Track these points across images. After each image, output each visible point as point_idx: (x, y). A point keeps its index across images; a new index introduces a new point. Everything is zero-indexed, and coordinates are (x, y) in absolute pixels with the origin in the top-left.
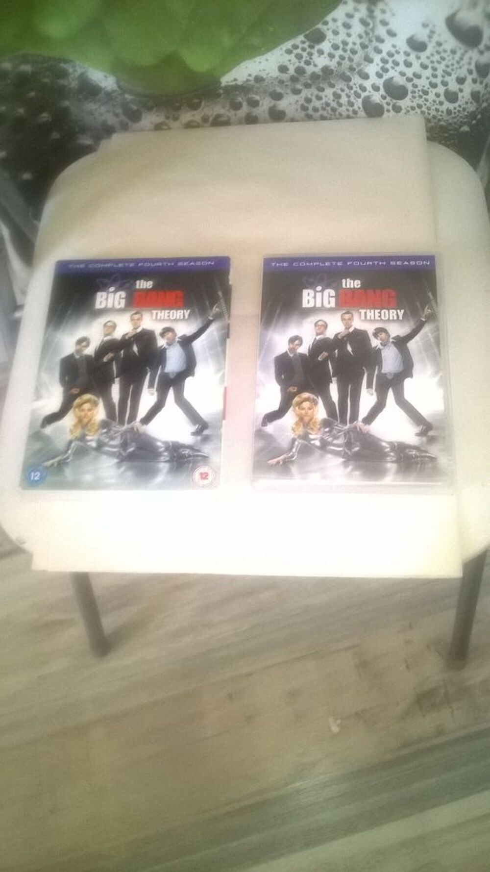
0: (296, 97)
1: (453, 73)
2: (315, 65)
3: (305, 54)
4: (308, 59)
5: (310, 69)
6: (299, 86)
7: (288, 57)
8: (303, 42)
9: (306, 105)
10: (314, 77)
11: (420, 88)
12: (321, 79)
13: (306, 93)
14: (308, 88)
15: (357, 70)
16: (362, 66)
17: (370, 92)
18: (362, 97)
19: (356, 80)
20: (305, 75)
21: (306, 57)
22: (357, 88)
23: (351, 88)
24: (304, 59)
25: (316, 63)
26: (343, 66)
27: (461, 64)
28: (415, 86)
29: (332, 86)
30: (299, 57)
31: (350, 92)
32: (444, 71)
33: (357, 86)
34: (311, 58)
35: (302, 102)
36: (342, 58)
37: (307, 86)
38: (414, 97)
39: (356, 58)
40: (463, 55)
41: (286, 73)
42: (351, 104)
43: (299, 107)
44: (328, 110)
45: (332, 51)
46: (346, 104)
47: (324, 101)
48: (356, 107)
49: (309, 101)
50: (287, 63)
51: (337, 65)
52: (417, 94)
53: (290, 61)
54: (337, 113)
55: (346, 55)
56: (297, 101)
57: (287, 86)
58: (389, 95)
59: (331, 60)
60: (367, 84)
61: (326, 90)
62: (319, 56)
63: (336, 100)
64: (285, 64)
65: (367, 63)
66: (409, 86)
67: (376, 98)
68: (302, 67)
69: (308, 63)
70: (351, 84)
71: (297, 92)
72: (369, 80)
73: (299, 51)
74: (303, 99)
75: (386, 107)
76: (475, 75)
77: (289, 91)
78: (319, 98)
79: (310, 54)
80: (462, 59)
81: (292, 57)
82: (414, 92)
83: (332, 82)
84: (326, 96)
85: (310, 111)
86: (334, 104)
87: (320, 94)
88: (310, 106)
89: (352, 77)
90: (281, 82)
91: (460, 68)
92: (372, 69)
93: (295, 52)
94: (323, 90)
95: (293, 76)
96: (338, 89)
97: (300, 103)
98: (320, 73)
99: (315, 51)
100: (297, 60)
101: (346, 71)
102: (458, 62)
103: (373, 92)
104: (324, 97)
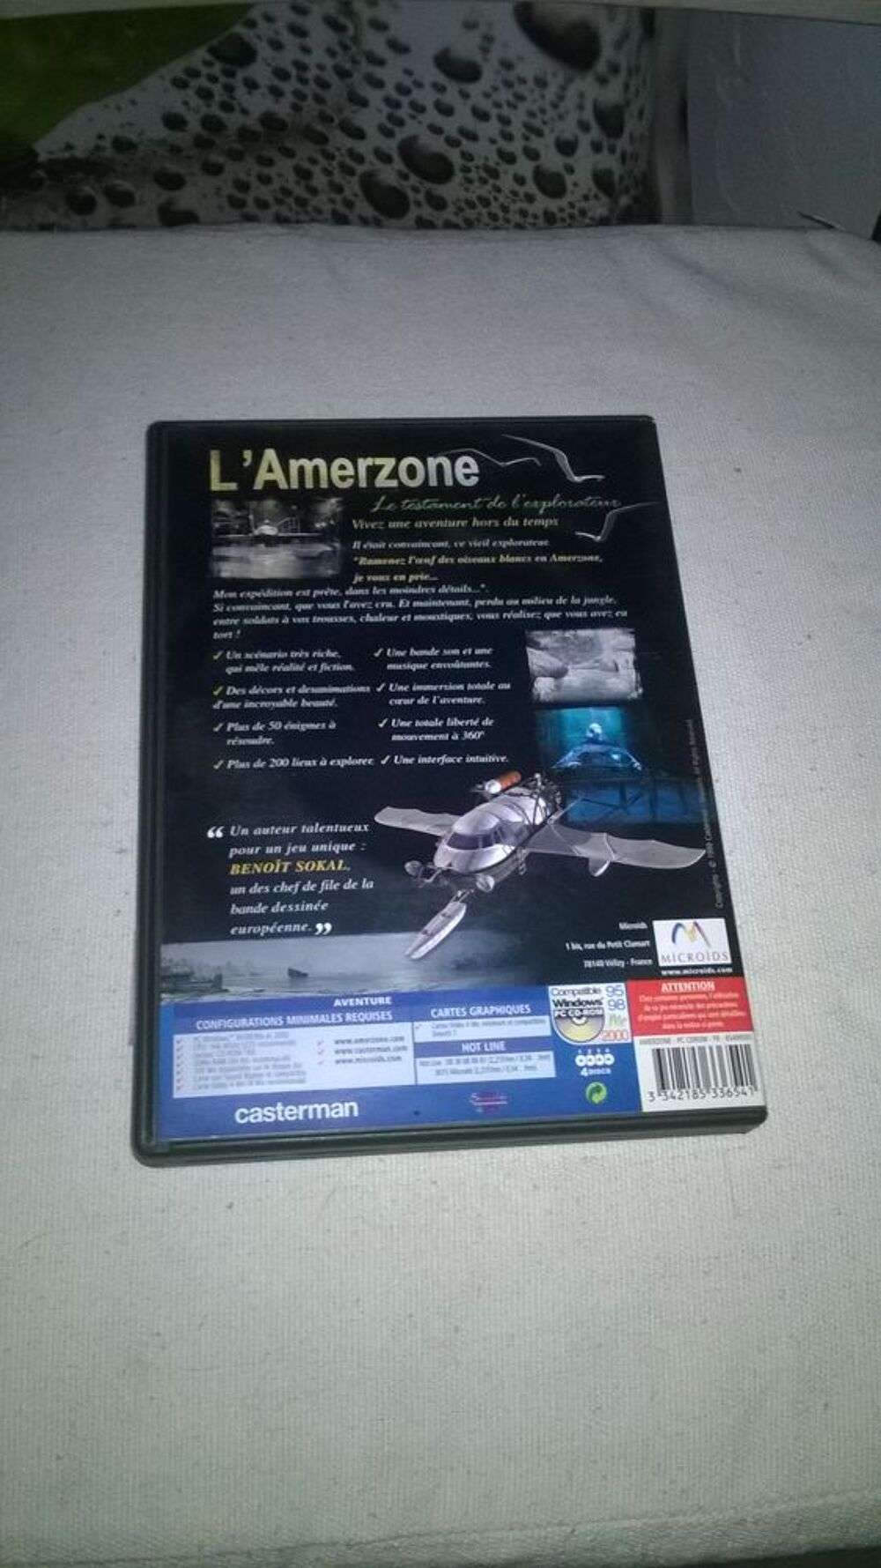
0: (215, 181)
1: (546, 130)
2: (245, 112)
3: (217, 89)
4: (225, 98)
5: (233, 121)
6: (216, 158)
7: (180, 95)
8: (208, 64)
9: (240, 195)
10: (245, 134)
11: (479, 162)
12: (262, 139)
13: (233, 170)
14: (236, 160)
16: (346, 113)
17: (371, 164)
18: (358, 173)
19: (339, 141)
20: (225, 133)
21: (221, 95)
22: (342, 155)
23: (330, 157)
24: (217, 98)
25: (245, 105)
26: (304, 113)
27: (562, 109)
28: (468, 157)
29: (290, 154)
30: (206, 95)
31: (330, 165)
32: (527, 126)
33: (343, 151)
34: (233, 98)
35: (229, 189)
36: (300, 95)
37: (236, 156)
38: (470, 181)
39: (330, 96)
40: (563, 88)
41: (183, 130)
42: (339, 189)
43: (225, 203)
44: (288, 204)
45: (276, 82)
46: (327, 189)
47: (277, 183)
48: (348, 193)
49: (243, 186)
50: (179, 109)
51: (291, 112)
52: (473, 175)
53: (186, 103)
55: (308, 91)
56: (219, 189)
57: (189, 157)
58: (413, 171)
59: (277, 102)
60: (363, 148)
61: (276, 162)
62: (249, 93)
63: (303, 183)
64: (175, 110)
65: (354, 107)
66: (454, 156)
67: (387, 176)
68: (214, 116)
69: (227, 107)
70: (330, 148)
71: (214, 170)
72: (366, 141)
73: (203, 82)
74: (230, 184)
75: (410, 195)
76: (596, 133)
77: (196, 169)
78: (265, 180)
79: (229, 89)
80: (561, 98)
81: (190, 94)
82: (466, 169)
83: (288, 144)
84: (280, 175)
85: (250, 207)
86: (299, 191)
87: (267, 171)
88: (250, 199)
89: (330, 137)
90: (175, 150)
91: (561, 117)
92: (369, 119)
93: (195, 83)
94: (270, 162)
95: (199, 135)
96: (301, 159)
97: (225, 191)
98: (259, 128)
99: (238, 81)
100: (201, 102)
101: (314, 123)
102: (555, 106)
103: (379, 165)
104: (274, 177)
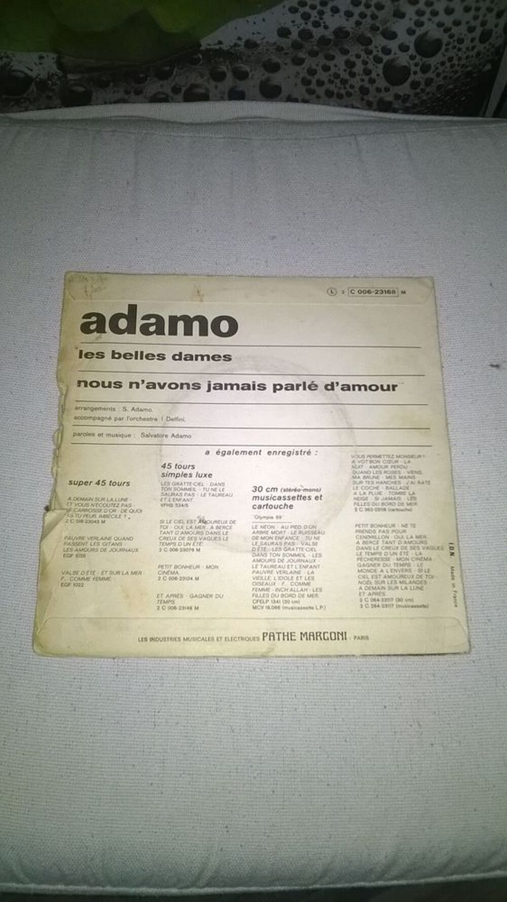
0: (298, 68)
2: (326, 27)
3: (314, 14)
4: (317, 19)
5: (318, 33)
6: (301, 55)
7: (291, 16)
9: (309, 77)
10: (323, 41)
11: (455, 38)
12: (332, 43)
13: (310, 62)
14: (314, 56)
15: (381, 29)
16: (388, 24)
17: (395, 54)
18: (384, 61)
19: (379, 41)
20: (312, 40)
21: (315, 17)
22: (378, 51)
23: (371, 52)
24: (313, 19)
25: (327, 24)
26: (361, 27)
28: (451, 36)
29: (345, 52)
30: (306, 17)
31: (368, 57)
33: (379, 48)
34: (321, 19)
35: (304, 74)
36: (363, 15)
37: (313, 54)
38: (447, 50)
39: (381, 14)
42: (368, 72)
43: (299, 83)
44: (336, 83)
45: (351, 8)
46: (362, 72)
47: (333, 70)
48: (373, 75)
49: (312, 72)
51: (354, 26)
52: (451, 46)
53: (293, 22)
54: (348, 86)
55: (369, 12)
57: (286, 54)
58: (419, 54)
59: (347, 20)
60: (393, 45)
61: (336, 58)
62: (333, 16)
63: (349, 70)
64: (286, 26)
65: (396, 19)
66: (445, 38)
67: (403, 59)
68: (309, 30)
69: (316, 24)
70: (370, 47)
71: (298, 62)
72: (397, 39)
73: (307, 9)
74: (305, 71)
75: (413, 68)
77: (288, 60)
78: (326, 69)
79: (321, 13)
82: (448, 44)
83: (347, 47)
84: (336, 66)
85: (313, 86)
86: (346, 76)
87: (329, 63)
89: (373, 39)
92: (400, 27)
93: (302, 10)
94: (332, 58)
95: (296, 41)
96: (352, 56)
97: (302, 75)
98: (332, 37)
99: (327, 10)
100: (303, 21)
101: (366, 32)
103: (399, 53)
104: (332, 68)
